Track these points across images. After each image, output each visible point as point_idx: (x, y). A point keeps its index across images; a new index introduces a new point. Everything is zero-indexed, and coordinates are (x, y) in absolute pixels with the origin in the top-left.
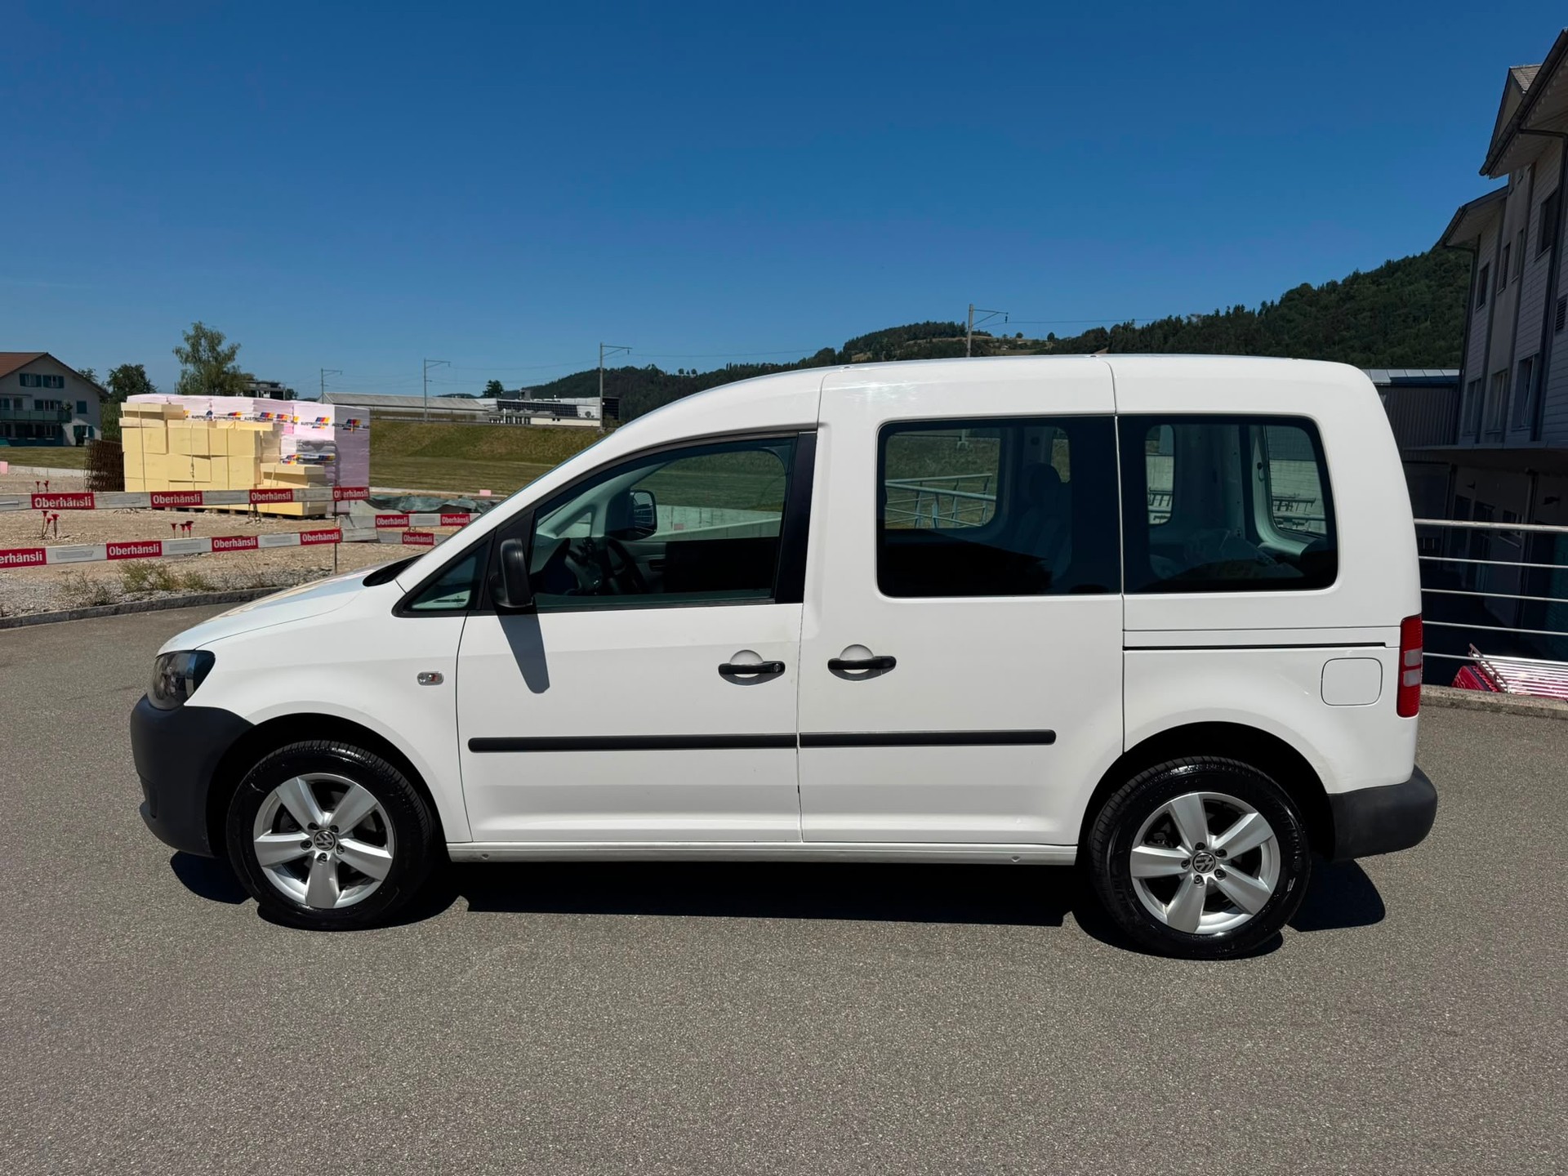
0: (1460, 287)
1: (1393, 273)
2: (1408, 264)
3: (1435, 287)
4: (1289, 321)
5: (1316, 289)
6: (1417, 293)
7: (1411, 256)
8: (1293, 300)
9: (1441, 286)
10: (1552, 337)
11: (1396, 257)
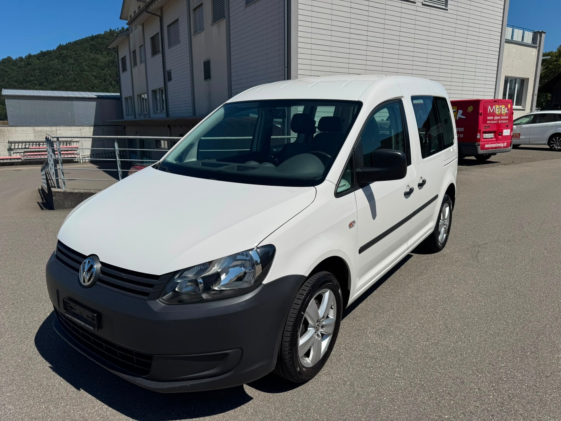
0: (70, 64)
1: (44, 56)
2: (48, 53)
3: (61, 63)
4: (7, 72)
5: (15, 59)
6: (55, 64)
7: (50, 50)
8: (5, 63)
9: (63, 63)
10: (167, 83)
11: (44, 50)
